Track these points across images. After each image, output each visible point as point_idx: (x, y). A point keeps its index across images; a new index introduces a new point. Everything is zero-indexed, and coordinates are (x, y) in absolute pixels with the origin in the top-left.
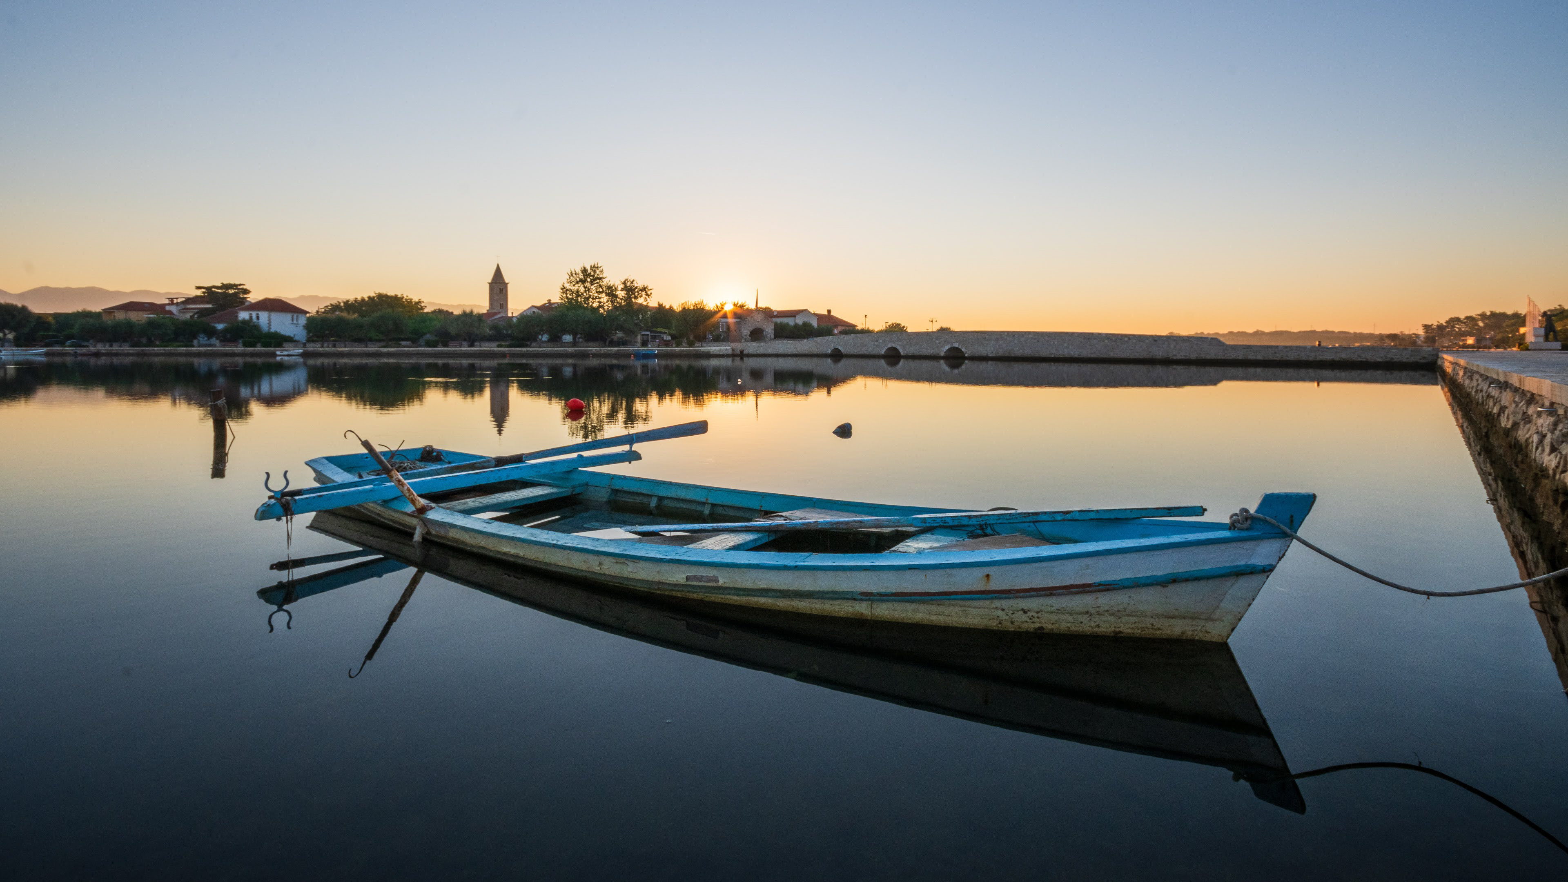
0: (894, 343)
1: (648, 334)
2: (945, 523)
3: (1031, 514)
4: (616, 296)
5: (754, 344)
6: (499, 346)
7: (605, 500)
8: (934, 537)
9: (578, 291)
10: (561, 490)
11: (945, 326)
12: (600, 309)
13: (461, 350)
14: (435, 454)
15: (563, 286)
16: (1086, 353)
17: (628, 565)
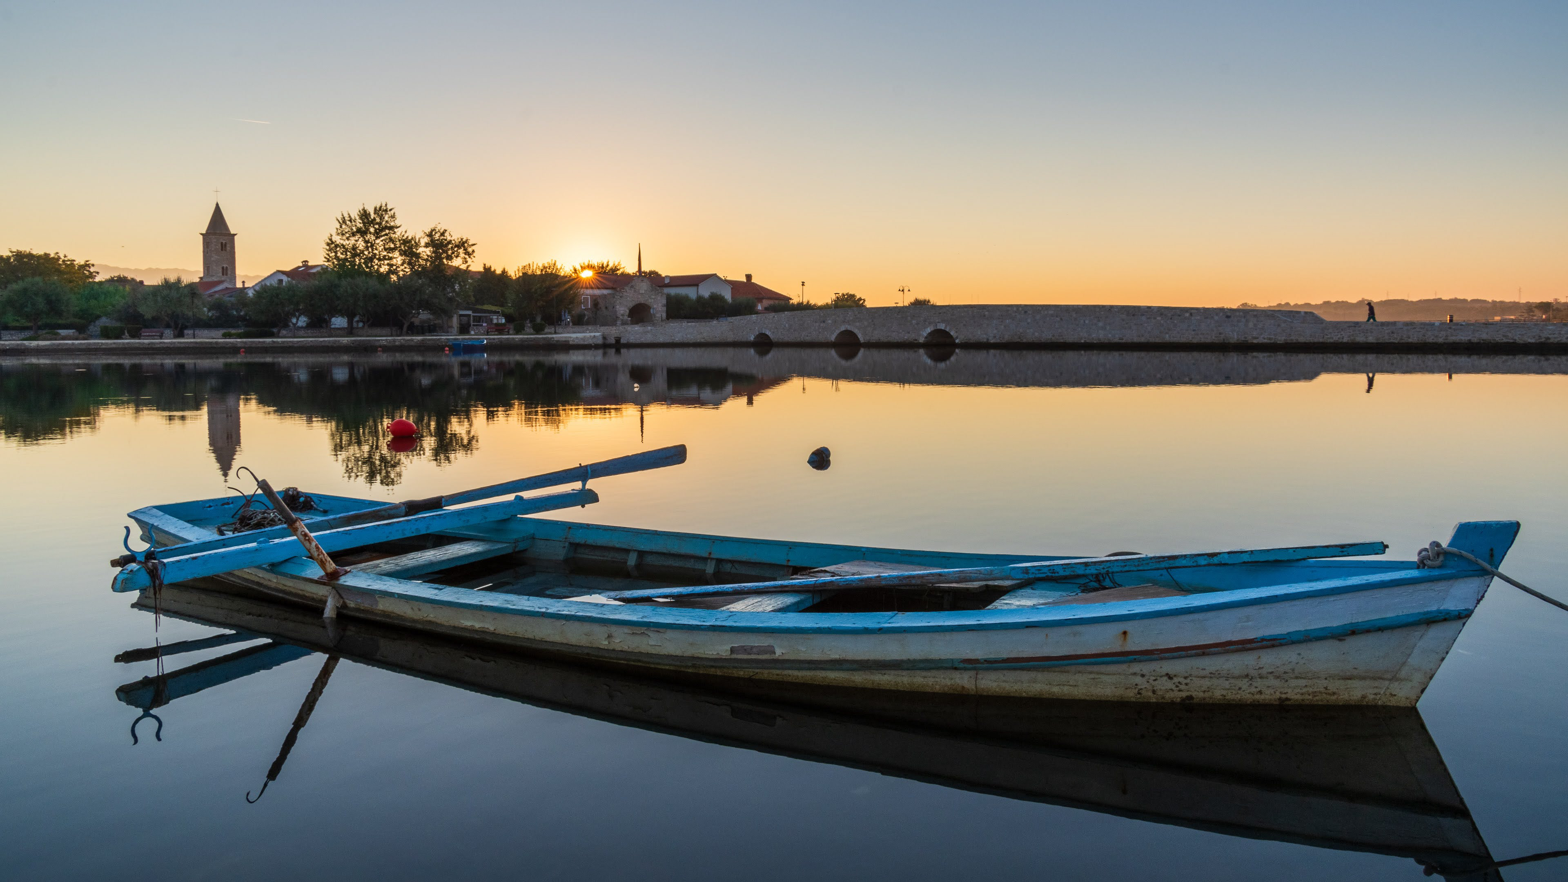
0: (850, 324)
1: (469, 315)
2: (1054, 573)
3: (1166, 559)
4: (418, 256)
5: (637, 328)
6: (225, 336)
7: (561, 558)
8: (1037, 592)
9: (354, 248)
10: (500, 546)
11: (921, 297)
12: (392, 276)
13: (164, 343)
14: (302, 499)
15: (331, 240)
16: (1132, 335)
17: (649, 636)
